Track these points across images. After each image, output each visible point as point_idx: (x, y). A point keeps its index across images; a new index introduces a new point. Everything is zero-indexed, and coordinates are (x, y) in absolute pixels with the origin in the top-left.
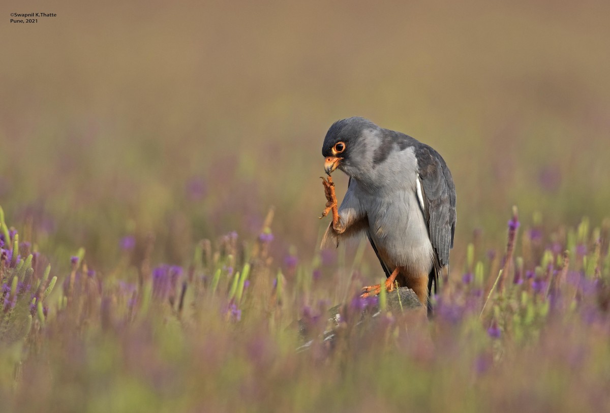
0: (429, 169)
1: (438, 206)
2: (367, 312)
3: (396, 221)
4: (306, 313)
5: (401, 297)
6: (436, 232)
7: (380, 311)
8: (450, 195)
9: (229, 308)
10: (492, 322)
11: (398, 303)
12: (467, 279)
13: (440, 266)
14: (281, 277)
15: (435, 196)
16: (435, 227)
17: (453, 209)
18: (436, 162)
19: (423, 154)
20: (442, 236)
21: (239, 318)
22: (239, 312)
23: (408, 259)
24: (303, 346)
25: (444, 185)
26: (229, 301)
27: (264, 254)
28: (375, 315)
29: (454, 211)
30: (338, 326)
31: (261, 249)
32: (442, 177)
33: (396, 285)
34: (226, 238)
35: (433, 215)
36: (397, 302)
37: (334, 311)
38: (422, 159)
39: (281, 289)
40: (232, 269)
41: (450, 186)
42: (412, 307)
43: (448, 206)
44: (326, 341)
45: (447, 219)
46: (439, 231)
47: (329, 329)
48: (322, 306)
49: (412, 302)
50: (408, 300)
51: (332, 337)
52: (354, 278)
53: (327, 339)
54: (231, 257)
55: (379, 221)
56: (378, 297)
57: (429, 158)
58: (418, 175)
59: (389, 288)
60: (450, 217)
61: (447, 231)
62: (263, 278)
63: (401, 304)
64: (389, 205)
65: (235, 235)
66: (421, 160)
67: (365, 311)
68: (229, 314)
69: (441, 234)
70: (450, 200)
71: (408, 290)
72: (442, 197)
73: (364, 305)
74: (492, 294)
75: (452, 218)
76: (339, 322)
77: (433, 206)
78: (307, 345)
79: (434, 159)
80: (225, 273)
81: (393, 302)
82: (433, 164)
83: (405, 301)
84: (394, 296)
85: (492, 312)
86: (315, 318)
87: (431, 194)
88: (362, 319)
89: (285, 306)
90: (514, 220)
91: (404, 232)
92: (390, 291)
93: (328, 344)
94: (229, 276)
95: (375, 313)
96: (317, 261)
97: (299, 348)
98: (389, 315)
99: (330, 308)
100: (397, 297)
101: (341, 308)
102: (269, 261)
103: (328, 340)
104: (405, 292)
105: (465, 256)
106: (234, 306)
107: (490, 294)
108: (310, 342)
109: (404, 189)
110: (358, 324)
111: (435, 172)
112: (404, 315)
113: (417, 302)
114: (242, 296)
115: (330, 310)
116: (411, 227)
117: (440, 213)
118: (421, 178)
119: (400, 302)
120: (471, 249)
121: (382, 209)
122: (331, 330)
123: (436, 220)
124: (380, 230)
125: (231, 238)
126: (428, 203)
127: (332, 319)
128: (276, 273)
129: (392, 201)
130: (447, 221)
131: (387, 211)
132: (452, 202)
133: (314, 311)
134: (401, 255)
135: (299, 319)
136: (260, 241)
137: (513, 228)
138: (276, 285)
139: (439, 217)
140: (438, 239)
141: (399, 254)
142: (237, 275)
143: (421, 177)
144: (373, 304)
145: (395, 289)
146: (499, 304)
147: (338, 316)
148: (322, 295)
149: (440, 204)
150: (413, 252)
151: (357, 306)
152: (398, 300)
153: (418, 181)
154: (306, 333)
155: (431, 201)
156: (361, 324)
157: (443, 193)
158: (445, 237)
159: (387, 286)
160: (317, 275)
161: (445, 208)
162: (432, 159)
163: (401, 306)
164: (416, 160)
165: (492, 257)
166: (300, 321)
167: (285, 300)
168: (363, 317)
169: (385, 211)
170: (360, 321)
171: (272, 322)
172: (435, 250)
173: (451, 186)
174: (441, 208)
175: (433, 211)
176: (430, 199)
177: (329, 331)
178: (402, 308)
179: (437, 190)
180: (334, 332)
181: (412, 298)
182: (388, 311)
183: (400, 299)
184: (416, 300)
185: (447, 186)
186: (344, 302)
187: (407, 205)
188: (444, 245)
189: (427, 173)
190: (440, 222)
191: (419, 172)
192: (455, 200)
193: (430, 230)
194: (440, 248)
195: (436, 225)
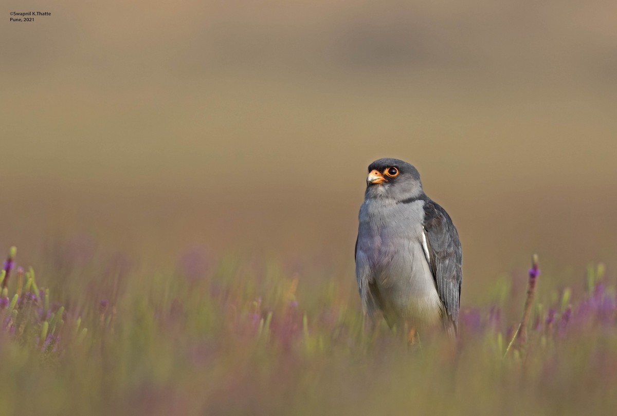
0: (434, 221)
1: (444, 258)
3: (400, 270)
6: (443, 285)
8: (456, 251)
15: (441, 248)
16: (443, 279)
17: (460, 266)
18: (441, 216)
19: (428, 208)
20: (450, 290)
25: (450, 239)
29: (460, 269)
32: (447, 232)
35: (439, 266)
41: (455, 242)
43: (455, 261)
45: (454, 273)
46: (446, 284)
57: (433, 212)
58: (424, 227)
60: (457, 273)
66: (427, 214)
69: (449, 287)
70: (456, 255)
72: (448, 250)
75: (458, 275)
77: (439, 257)
79: (439, 214)
82: (438, 218)
87: (437, 245)
90: (535, 268)
91: (408, 282)
109: (409, 239)
111: (439, 223)
116: (415, 276)
117: (446, 266)
118: (426, 231)
121: (387, 258)
123: (443, 273)
124: (386, 280)
126: (434, 255)
129: (397, 250)
130: (454, 276)
132: (458, 259)
137: (533, 275)
139: (446, 269)
140: (446, 292)
143: (426, 229)
149: (446, 257)
153: (423, 233)
155: (437, 253)
157: (449, 246)
161: (451, 262)
162: (437, 213)
164: (423, 213)
169: (390, 260)
174: (447, 262)
175: (439, 263)
176: (436, 250)
179: (443, 243)
185: (453, 242)
187: (411, 255)
188: (453, 299)
189: (431, 226)
190: (447, 275)
191: (424, 224)
192: (461, 258)
193: (438, 283)
194: (449, 300)
195: (443, 277)
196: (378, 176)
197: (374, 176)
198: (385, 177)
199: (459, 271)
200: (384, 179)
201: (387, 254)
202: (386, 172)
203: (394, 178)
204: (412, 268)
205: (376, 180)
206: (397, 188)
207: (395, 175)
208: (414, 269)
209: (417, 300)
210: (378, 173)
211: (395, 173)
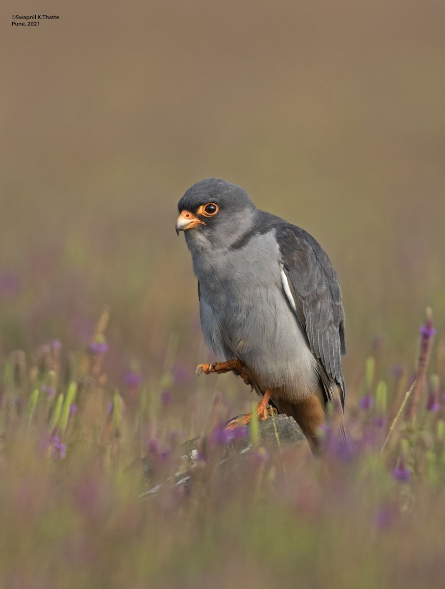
0: (296, 257)
1: (314, 303)
2: (232, 447)
3: (261, 330)
4: (152, 449)
5: (278, 427)
6: (316, 338)
7: (250, 445)
8: (330, 287)
9: (51, 441)
10: (399, 460)
11: (274, 436)
12: (366, 404)
13: (329, 379)
14: (118, 400)
15: (308, 290)
16: (315, 331)
17: (337, 304)
18: (305, 246)
19: (286, 237)
20: (326, 342)
21: (63, 455)
22: (64, 446)
23: (283, 377)
24: (148, 492)
25: (320, 274)
26: (50, 432)
27: (97, 369)
28: (244, 451)
29: (339, 307)
30: (195, 465)
31: (92, 364)
32: (315, 265)
33: (270, 411)
34: (46, 348)
35: (309, 315)
36: (272, 434)
37: (191, 445)
38: (285, 244)
39: (118, 415)
40: (53, 389)
41: (328, 275)
42: (293, 441)
43: (329, 301)
44: (179, 485)
45: (331, 317)
46: (321, 336)
47: (182, 470)
48: (173, 439)
49: (292, 435)
50: (288, 432)
51: (187, 481)
52: (216, 401)
53: (179, 482)
54: (52, 373)
55: (239, 331)
56: (248, 427)
57: (294, 241)
58: (283, 266)
59: (262, 416)
60: (334, 314)
61: (332, 334)
62: (95, 402)
63: (277, 437)
64: (249, 309)
65: (57, 345)
66: (284, 246)
67: (230, 446)
68: (51, 448)
69: (324, 339)
70: (331, 292)
71: (287, 418)
72: (318, 291)
73: (230, 438)
74: (397, 425)
75: (336, 316)
76: (196, 460)
77: (307, 303)
78: (153, 491)
79: (302, 242)
80: (44, 395)
81: (267, 433)
82: (301, 249)
83: (283, 433)
84: (268, 426)
85: (399, 447)
86: (164, 455)
87: (303, 288)
88: (226, 457)
89: (124, 439)
90: (428, 326)
91: (273, 343)
92: (263, 419)
93: (182, 489)
94: (51, 398)
95: (243, 448)
96: (167, 380)
97: (143, 494)
98: (262, 451)
99: (184, 442)
100: (272, 428)
101: (199, 441)
102: (103, 379)
103: (182, 483)
104: (283, 421)
105: (363, 373)
106: (56, 438)
107: (394, 424)
108: (157, 487)
109: (266, 286)
110: (221, 463)
111: (304, 259)
112: (281, 451)
113: (300, 433)
114: (68, 426)
115: (184, 445)
117: (318, 312)
118: (287, 270)
119: (277, 434)
120: (370, 364)
121: (240, 315)
122: (186, 471)
123: (315, 322)
124: (241, 343)
125: (52, 349)
126: (300, 301)
127: (187, 456)
128: (112, 394)
129: (253, 304)
130: (331, 321)
131: (247, 317)
132: (334, 296)
133: (162, 445)
134: (274, 374)
135: (143, 456)
136: (91, 353)
137: (426, 336)
138: (112, 411)
139: (318, 317)
140: (321, 346)
141: (270, 372)
142: (61, 398)
143: (286, 268)
144: (241, 437)
145: (269, 417)
146: (407, 437)
147: (195, 452)
148: (174, 425)
149: (317, 301)
150: (290, 365)
151: (220, 439)
152: (274, 432)
153: (283, 273)
154: (151, 475)
155: (304, 298)
156: (225, 463)
157: (320, 284)
158: (331, 342)
159: (259, 414)
160: (166, 398)
161: (324, 304)
162: (298, 242)
163: (278, 439)
164: (278, 246)
165: (399, 374)
166: (145, 458)
167: (125, 431)
168: (227, 453)
169: (245, 317)
170: (224, 458)
171: (107, 460)
172: (320, 361)
173: (330, 275)
174: (319, 305)
175: (308, 311)
176: (302, 295)
177: (182, 472)
178: (279, 442)
179: (311, 282)
180: (189, 473)
181: (292, 429)
182: (260, 446)
183: (276, 429)
184: (298, 431)
185: (324, 276)
186: (202, 434)
187: (273, 307)
188: (331, 353)
189: (293, 262)
190: (320, 324)
191: (283, 262)
192: (338, 292)
193: (308, 336)
194: (326, 357)
195: (314, 328)
196: (190, 219)
197: (184, 220)
198: (201, 217)
199: (336, 310)
200: (199, 221)
201: (240, 309)
202: (201, 210)
203: (214, 217)
204: (276, 324)
205: (188, 225)
206: (219, 231)
207: (215, 213)
208: (279, 325)
209: (287, 365)
210: (190, 214)
211: (214, 210)
